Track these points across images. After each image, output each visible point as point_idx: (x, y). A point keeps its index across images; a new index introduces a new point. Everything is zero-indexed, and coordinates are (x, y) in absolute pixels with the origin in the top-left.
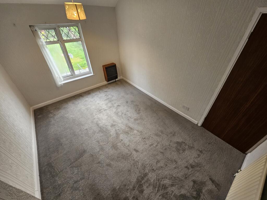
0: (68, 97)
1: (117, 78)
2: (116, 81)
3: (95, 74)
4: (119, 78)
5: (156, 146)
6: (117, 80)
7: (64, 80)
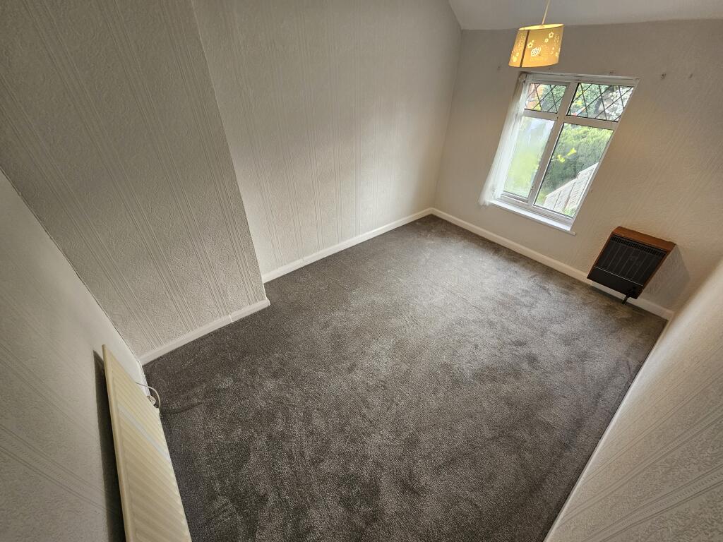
0: (492, 240)
1: (636, 298)
2: (624, 302)
3: (574, 233)
4: (641, 302)
5: (364, 416)
6: (631, 300)
7: (501, 200)
